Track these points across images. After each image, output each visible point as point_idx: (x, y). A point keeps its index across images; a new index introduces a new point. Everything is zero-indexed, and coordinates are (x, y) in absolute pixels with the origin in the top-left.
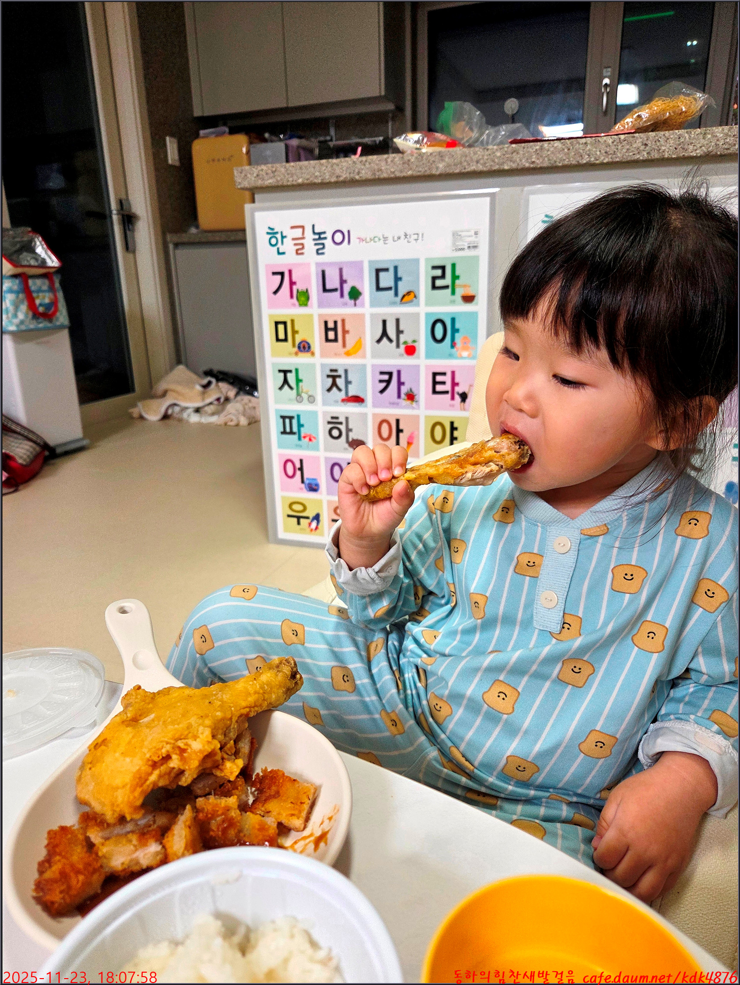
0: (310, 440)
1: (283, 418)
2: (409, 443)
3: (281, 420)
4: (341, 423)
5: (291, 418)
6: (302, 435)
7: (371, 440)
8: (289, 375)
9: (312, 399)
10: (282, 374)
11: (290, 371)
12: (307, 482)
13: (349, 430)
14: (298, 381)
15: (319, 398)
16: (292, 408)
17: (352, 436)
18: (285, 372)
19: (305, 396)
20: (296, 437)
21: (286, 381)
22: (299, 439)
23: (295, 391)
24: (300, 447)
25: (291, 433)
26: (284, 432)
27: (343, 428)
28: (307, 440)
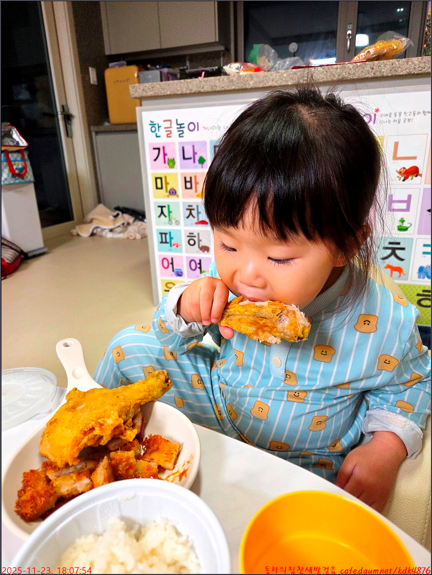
0: (177, 246)
1: (161, 234)
3: (160, 235)
4: (195, 237)
5: (166, 234)
6: (173, 243)
8: (164, 209)
9: (177, 223)
10: (160, 209)
11: (165, 207)
12: (175, 271)
13: (199, 241)
14: (170, 212)
15: (182, 222)
16: (166, 228)
17: (202, 244)
18: (162, 207)
19: (174, 221)
20: (169, 245)
21: (162, 213)
22: (171, 246)
23: (168, 218)
24: (171, 250)
25: (166, 242)
26: (162, 242)
27: (196, 239)
28: (175, 246)
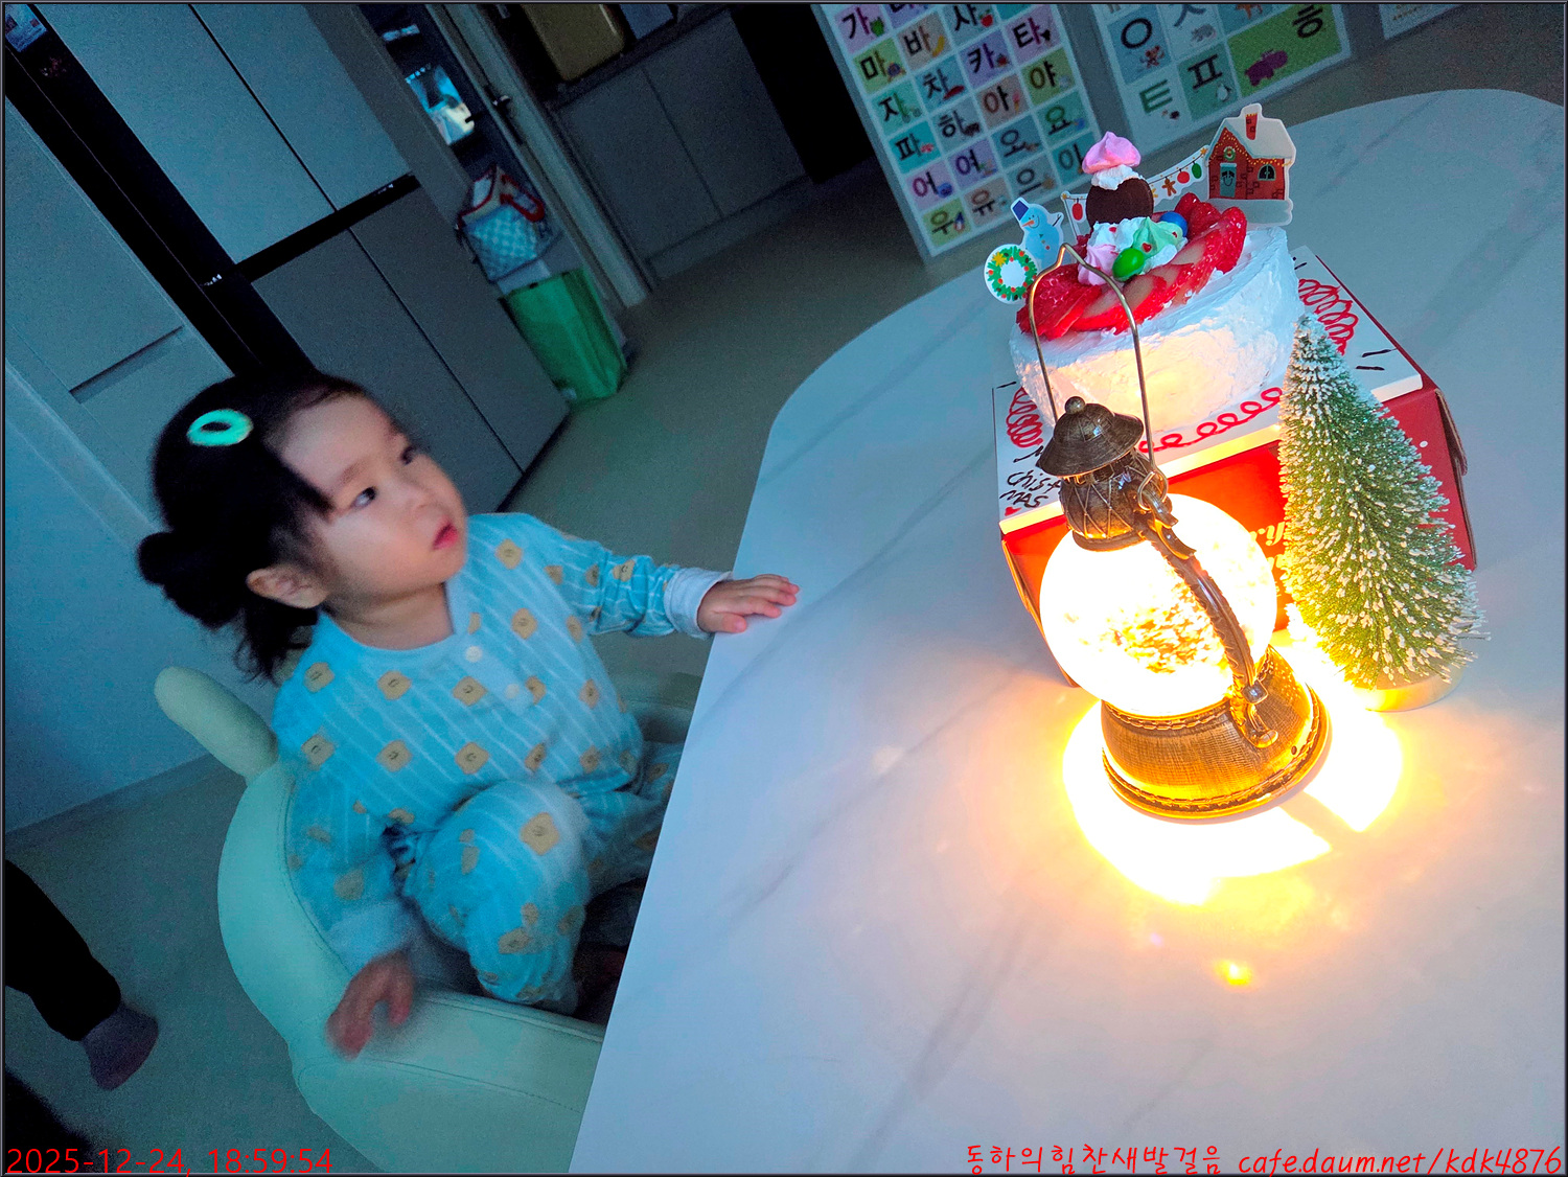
0: (930, 150)
1: (898, 144)
2: (1017, 102)
3: (897, 148)
4: (951, 119)
5: (905, 140)
6: (920, 148)
7: (981, 117)
8: (890, 103)
9: (918, 113)
11: (890, 99)
12: (939, 190)
13: (960, 121)
14: (900, 102)
15: (923, 108)
16: (902, 130)
17: (965, 124)
18: (885, 102)
19: (911, 113)
20: (915, 156)
21: (890, 111)
22: (919, 154)
23: (900, 117)
24: (924, 161)
25: (911, 153)
26: (904, 156)
27: (954, 122)
28: (926, 152)
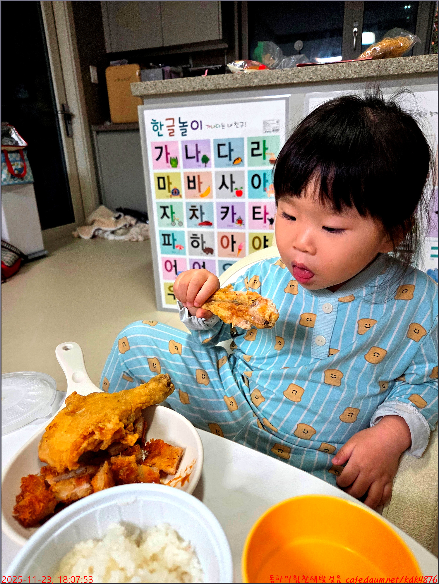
0: (180, 248)
1: (164, 235)
2: (240, 250)
3: (162, 237)
4: (198, 238)
5: (168, 235)
6: (176, 245)
7: (216, 247)
8: (167, 209)
9: (181, 224)
10: (162, 210)
11: (167, 207)
13: (203, 242)
14: (173, 213)
15: (185, 223)
16: (169, 229)
17: (206, 246)
18: (164, 208)
19: (176, 222)
20: (171, 247)
21: (165, 213)
22: (174, 248)
23: (170, 219)
24: (174, 253)
25: (169, 244)
26: (165, 244)
27: (200, 241)
28: (178, 248)
